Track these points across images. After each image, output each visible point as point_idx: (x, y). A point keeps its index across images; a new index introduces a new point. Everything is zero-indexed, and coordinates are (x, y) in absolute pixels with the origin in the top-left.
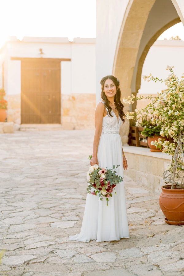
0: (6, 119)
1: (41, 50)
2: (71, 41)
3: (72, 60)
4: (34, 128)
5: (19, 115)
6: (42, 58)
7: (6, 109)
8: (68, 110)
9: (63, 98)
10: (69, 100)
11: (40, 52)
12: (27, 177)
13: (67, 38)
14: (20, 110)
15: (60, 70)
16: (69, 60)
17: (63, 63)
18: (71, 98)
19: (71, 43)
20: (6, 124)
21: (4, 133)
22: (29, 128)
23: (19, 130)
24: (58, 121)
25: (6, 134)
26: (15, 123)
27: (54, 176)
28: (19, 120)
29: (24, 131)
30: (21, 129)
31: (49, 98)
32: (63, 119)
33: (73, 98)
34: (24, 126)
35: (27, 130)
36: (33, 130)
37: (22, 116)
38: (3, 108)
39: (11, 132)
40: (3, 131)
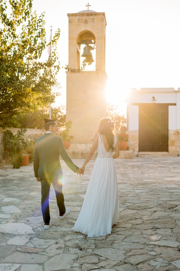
0: (128, 148)
1: (154, 98)
2: (177, 90)
3: (177, 104)
4: (148, 155)
5: (137, 145)
6: (154, 104)
7: (127, 141)
8: (174, 142)
9: (170, 133)
10: (175, 134)
11: (153, 99)
12: (128, 208)
13: (173, 88)
14: (138, 141)
15: (168, 112)
16: (175, 104)
17: (170, 107)
18: (176, 133)
19: (176, 92)
20: (127, 152)
21: (126, 158)
22: (144, 155)
23: (137, 156)
24: (167, 150)
25: (127, 160)
26: (134, 151)
27: (153, 207)
28: (137, 149)
29: (141, 157)
30: (138, 156)
31: (160, 133)
32: (171, 148)
33: (178, 132)
34: (141, 153)
35: (143, 156)
36: (147, 156)
37: (139, 145)
38: (125, 140)
39: (131, 158)
40: (125, 157)
